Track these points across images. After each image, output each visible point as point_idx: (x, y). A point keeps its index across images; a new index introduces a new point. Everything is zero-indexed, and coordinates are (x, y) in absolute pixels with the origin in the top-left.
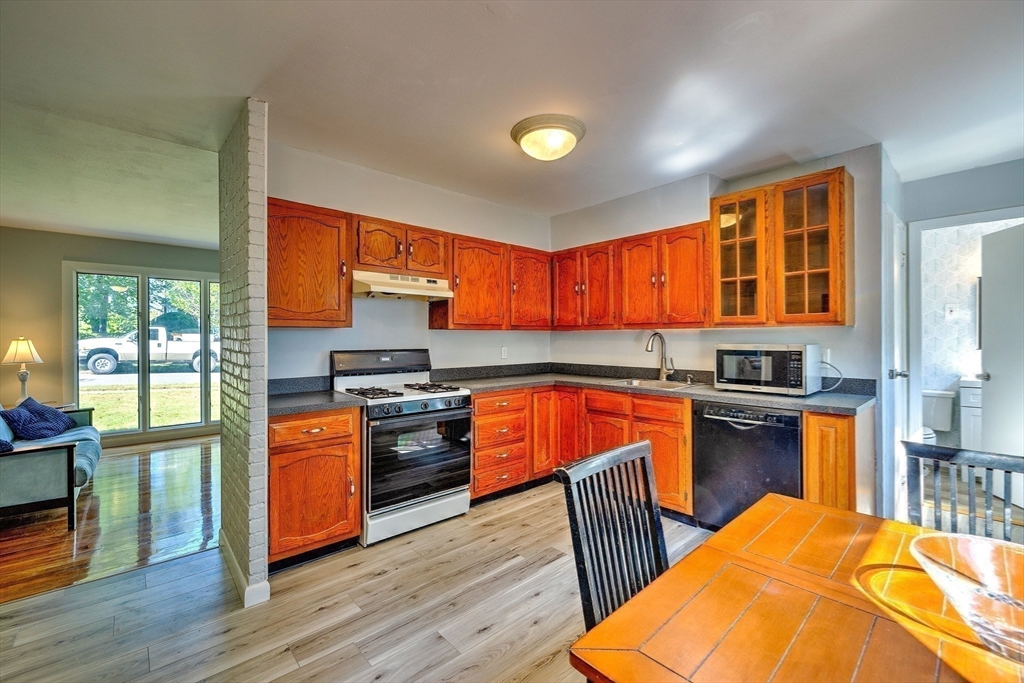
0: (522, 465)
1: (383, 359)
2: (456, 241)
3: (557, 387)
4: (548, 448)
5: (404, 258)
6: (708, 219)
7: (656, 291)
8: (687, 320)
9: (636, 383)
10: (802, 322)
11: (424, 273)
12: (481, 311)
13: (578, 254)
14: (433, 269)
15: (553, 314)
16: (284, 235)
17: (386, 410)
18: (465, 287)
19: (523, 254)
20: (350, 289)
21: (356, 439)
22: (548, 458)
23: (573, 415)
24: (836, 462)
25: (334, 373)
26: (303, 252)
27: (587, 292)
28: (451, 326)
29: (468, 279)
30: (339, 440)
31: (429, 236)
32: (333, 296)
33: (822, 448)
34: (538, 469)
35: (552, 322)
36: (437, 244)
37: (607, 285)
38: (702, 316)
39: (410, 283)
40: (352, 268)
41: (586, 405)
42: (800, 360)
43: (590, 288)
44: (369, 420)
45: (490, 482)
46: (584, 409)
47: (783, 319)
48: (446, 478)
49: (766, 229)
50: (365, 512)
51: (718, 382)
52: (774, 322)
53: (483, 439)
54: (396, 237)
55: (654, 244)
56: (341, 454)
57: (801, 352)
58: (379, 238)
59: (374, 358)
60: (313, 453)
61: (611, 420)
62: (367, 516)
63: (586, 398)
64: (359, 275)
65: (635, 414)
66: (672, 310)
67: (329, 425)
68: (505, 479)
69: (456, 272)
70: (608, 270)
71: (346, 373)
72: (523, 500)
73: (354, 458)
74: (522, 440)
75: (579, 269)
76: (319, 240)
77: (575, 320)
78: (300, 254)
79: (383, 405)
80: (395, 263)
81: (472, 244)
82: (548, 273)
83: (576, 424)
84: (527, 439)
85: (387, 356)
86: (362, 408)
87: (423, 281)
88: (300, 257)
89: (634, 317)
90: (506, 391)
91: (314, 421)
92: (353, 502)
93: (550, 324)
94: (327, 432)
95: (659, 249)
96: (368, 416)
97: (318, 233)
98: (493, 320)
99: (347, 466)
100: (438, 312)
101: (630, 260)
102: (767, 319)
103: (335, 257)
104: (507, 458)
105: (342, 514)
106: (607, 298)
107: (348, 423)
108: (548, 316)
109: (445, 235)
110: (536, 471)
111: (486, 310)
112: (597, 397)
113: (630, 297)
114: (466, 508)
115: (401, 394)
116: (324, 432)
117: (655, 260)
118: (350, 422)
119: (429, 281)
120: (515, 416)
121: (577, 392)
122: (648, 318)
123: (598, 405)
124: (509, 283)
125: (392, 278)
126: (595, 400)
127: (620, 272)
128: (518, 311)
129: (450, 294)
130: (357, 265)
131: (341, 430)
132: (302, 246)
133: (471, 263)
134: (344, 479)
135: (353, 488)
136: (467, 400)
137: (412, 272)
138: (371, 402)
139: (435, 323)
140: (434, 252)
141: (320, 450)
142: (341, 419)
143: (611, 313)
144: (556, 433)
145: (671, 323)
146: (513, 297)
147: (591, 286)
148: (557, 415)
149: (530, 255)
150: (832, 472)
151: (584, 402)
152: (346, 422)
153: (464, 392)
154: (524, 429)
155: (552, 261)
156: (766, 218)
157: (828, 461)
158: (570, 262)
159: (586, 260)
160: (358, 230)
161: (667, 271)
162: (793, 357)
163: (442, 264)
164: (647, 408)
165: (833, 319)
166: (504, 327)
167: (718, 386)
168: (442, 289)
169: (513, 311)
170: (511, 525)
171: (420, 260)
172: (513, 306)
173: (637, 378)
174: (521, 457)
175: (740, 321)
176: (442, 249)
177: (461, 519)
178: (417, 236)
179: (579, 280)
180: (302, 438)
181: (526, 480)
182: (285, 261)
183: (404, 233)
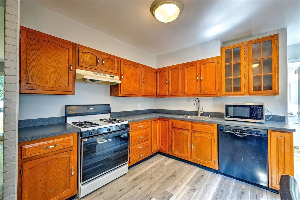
0: (148, 150)
1: (90, 109)
2: (122, 61)
3: (160, 119)
4: (156, 142)
5: (100, 65)
6: (220, 55)
7: (198, 83)
8: (211, 93)
9: (189, 117)
10: (260, 94)
11: (108, 73)
12: (132, 89)
13: (167, 69)
14: (112, 71)
15: (157, 92)
16: (38, 48)
17: (90, 133)
18: (125, 80)
19: (147, 68)
20: (74, 77)
21: (75, 148)
22: (156, 146)
23: (167, 129)
24: (285, 151)
25: (67, 115)
26: (50, 58)
27: (170, 83)
28: (120, 95)
29: (127, 76)
30: (66, 150)
31: (111, 58)
32: (65, 80)
33: (278, 145)
34: (153, 150)
35: (157, 94)
36: (114, 61)
37: (178, 81)
38: (217, 92)
39: (103, 76)
40: (75, 68)
41: (172, 125)
42: (263, 109)
43: (171, 82)
44: (82, 138)
45: (136, 159)
46: (171, 127)
47: (252, 93)
48: (117, 155)
49: (245, 59)
50: (80, 182)
51: (226, 117)
52: (248, 94)
53: (133, 141)
54: (96, 56)
55: (198, 65)
56: (67, 156)
57: (263, 106)
58: (89, 56)
59: (86, 108)
60: (51, 158)
61: (183, 132)
62: (80, 184)
63: (172, 123)
64: (78, 71)
65: (193, 130)
66: (205, 89)
67: (60, 143)
68: (142, 157)
69: (122, 73)
70: (179, 75)
71: (72, 115)
72: (148, 164)
73: (74, 157)
74: (147, 140)
75: (167, 74)
76: (58, 53)
77: (166, 93)
78: (48, 59)
79: (89, 131)
80: (96, 67)
81: (128, 63)
82: (155, 76)
83: (168, 133)
84: (150, 140)
85: (92, 107)
86: (78, 133)
87: (108, 76)
88: (47, 60)
89: (189, 93)
90: (142, 121)
91: (50, 142)
92: (73, 179)
93: (156, 95)
94: (59, 146)
95: (200, 67)
96: (81, 136)
97: (58, 50)
98: (136, 93)
99: (70, 161)
100: (114, 89)
101: (187, 71)
102: (245, 93)
103: (67, 62)
104: (142, 148)
105: (67, 186)
106: (178, 85)
107: (71, 140)
108: (155, 92)
109: (118, 58)
110: (152, 152)
111: (133, 89)
112: (177, 123)
113: (187, 85)
114: (126, 171)
115: (98, 125)
116: (57, 147)
117: (198, 71)
118: (72, 140)
119: (110, 76)
120: (145, 131)
121: (168, 121)
122: (195, 93)
123: (177, 126)
124: (142, 79)
125: (94, 74)
126: (176, 124)
127: (184, 76)
128: (145, 90)
129: (120, 82)
130: (78, 67)
131: (67, 145)
132: (49, 55)
133: (128, 71)
134: (68, 169)
135: (73, 173)
136: (127, 126)
137: (103, 72)
138: (83, 130)
139: (113, 94)
140: (113, 64)
141: (55, 156)
142: (66, 139)
143: (180, 91)
144: (159, 136)
145: (204, 95)
146: (143, 84)
147: (172, 81)
148: (160, 129)
149: (149, 69)
150: (283, 155)
151: (171, 124)
152: (70, 141)
153: (126, 122)
154: (148, 136)
155: (156, 72)
156: (245, 54)
157: (281, 151)
158: (164, 72)
159: (170, 72)
160: (79, 51)
161: (202, 75)
162: (259, 108)
163: (116, 69)
164: (198, 127)
165: (274, 93)
166: (140, 96)
167: (226, 118)
168: (116, 80)
169: (143, 89)
170: (146, 179)
171: (107, 67)
172: (143, 88)
173: (189, 115)
174: (147, 147)
175: (234, 94)
176: (116, 63)
177: (125, 176)
178: (106, 57)
179: (167, 79)
180: (44, 151)
181: (149, 155)
182: (39, 61)
183: (100, 55)
